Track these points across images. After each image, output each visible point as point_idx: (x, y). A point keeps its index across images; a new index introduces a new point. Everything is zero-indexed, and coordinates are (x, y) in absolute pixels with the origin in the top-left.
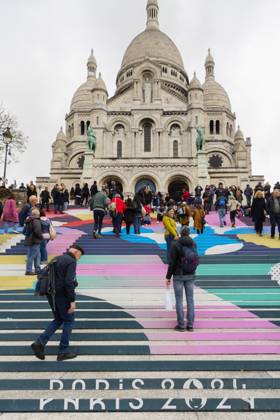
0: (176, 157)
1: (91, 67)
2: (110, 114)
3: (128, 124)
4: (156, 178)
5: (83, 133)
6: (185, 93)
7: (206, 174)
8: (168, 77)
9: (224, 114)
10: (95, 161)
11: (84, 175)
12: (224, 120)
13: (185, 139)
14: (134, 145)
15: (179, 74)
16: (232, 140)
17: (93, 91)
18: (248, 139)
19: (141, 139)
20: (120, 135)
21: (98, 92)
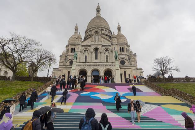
0: (107, 62)
1: (76, 29)
2: (82, 46)
3: (89, 49)
4: (99, 69)
5: (72, 52)
6: (110, 37)
7: (119, 68)
8: (104, 32)
9: (125, 45)
10: (77, 63)
11: (72, 68)
12: (125, 47)
13: (110, 55)
14: (91, 57)
15: (108, 31)
16: (129, 54)
17: (77, 38)
18: (135, 53)
19: (94, 55)
20: (86, 54)
21: (79, 39)
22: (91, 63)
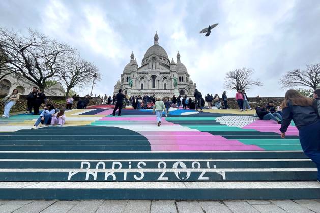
0: (165, 89)
1: (132, 57)
2: (138, 73)
3: (146, 77)
5: (127, 81)
6: (169, 67)
8: (162, 61)
9: (185, 74)
10: (132, 91)
12: (185, 77)
13: (169, 83)
14: (148, 86)
15: (166, 60)
16: (188, 84)
17: (132, 65)
19: (151, 84)
20: (143, 82)
21: (134, 65)
22: (148, 91)
